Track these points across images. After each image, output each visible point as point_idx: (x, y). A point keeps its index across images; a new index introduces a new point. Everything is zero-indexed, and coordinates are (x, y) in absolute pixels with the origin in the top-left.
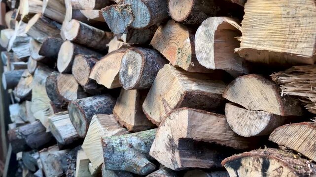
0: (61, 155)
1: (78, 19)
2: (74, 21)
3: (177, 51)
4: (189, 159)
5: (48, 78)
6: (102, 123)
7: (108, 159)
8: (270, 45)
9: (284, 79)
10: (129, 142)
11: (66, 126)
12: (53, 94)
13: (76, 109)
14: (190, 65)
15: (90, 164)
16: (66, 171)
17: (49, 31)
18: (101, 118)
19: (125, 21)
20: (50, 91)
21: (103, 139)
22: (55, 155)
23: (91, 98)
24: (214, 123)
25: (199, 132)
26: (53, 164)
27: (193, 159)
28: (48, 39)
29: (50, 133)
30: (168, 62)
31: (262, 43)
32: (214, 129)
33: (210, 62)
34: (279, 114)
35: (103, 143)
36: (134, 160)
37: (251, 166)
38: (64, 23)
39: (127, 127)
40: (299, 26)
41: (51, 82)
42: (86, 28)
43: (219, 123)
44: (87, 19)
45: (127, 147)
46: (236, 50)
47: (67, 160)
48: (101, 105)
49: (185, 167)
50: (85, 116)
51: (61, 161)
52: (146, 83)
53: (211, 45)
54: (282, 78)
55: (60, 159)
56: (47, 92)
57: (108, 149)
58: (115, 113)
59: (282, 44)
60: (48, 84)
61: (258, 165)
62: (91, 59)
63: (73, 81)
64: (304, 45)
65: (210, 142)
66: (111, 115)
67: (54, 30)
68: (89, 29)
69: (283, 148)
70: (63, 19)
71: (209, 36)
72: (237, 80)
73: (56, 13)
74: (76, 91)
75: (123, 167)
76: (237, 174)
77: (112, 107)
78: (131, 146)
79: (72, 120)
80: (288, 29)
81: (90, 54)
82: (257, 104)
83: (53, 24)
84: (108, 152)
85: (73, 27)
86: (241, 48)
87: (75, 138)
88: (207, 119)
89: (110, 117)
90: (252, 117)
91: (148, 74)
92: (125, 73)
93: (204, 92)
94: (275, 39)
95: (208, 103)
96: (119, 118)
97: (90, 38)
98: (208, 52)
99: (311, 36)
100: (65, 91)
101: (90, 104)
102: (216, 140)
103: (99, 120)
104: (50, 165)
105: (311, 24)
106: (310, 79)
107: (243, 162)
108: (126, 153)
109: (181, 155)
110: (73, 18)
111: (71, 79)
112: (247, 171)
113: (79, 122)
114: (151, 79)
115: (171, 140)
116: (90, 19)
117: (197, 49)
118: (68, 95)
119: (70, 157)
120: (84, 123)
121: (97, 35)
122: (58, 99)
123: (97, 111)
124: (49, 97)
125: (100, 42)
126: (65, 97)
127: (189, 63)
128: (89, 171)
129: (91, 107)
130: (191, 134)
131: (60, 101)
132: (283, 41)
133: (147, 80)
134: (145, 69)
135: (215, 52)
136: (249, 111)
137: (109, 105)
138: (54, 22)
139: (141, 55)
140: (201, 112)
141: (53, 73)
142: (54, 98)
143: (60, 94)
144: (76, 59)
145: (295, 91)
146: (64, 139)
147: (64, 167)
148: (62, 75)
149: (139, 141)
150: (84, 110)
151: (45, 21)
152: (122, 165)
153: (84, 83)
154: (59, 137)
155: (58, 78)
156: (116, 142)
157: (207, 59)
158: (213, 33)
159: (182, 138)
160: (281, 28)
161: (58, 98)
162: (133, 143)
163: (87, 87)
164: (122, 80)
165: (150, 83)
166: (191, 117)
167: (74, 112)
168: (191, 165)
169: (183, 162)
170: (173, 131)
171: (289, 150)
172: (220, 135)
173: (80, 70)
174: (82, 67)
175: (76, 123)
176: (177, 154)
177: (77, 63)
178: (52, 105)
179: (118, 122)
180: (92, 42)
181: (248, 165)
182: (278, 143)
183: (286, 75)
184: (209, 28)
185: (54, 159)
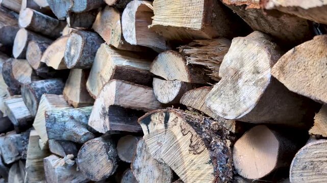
0: (17, 138)
1: (32, 8)
2: (28, 9)
3: (111, 32)
4: (118, 124)
5: (4, 64)
6: (50, 102)
7: (50, 128)
8: (173, 22)
9: (187, 51)
10: (70, 115)
11: (20, 107)
12: (9, 79)
13: (28, 91)
14: (120, 43)
15: (40, 140)
16: (22, 152)
17: (7, 20)
18: (49, 97)
19: (65, 5)
20: (7, 77)
21: (46, 112)
22: (11, 138)
23: (43, 81)
24: (141, 94)
25: (126, 100)
26: (9, 147)
27: (122, 124)
28: (4, 27)
29: (7, 117)
30: (104, 41)
31: (167, 20)
32: (141, 99)
33: (133, 39)
34: (188, 81)
35: (46, 114)
36: (74, 129)
37: (157, 120)
38: (21, 12)
39: (74, 105)
40: (192, 5)
41: (7, 67)
42: (39, 16)
43: (147, 94)
44: (39, 7)
45: (68, 119)
46: (149, 27)
47: (23, 141)
48: (52, 87)
49: (113, 130)
50: (35, 96)
51: (17, 143)
52: (87, 62)
53: (133, 24)
54: (187, 50)
55: (15, 141)
56: (4, 78)
57: (51, 120)
58: (65, 94)
59: (181, 20)
60: (5, 70)
61: (162, 119)
62: (44, 45)
63: (28, 66)
64: (195, 20)
65: (138, 110)
66: (60, 96)
67: (12, 20)
68: (43, 18)
69: (190, 109)
70: (20, 9)
71: (131, 17)
72: (159, 56)
73: (14, 3)
74: (30, 75)
75: (65, 136)
76: (148, 128)
77: (62, 89)
78: (72, 118)
79: (26, 102)
80: (184, 8)
81: (43, 40)
82: (173, 75)
83: (11, 14)
84: (50, 122)
85: (27, 15)
86: (153, 25)
87: (28, 119)
88: (135, 90)
89: (59, 98)
90: (170, 86)
91: (88, 53)
92: (68, 54)
93: (134, 68)
94: (176, 16)
95: (139, 78)
96: (67, 98)
97: (44, 26)
98: (131, 30)
99: (200, 13)
100: (19, 75)
101: (42, 86)
102: (144, 108)
103: (48, 99)
104: (6, 148)
105: (199, 3)
106: (208, 50)
107: (152, 118)
108: (67, 123)
109: (110, 120)
110: (27, 7)
111: (25, 64)
112: (155, 124)
113: (31, 103)
114: (91, 58)
115: (104, 109)
116: (42, 8)
117: (123, 28)
118: (22, 79)
119: (25, 138)
120: (35, 103)
121: (51, 24)
122: (15, 85)
123: (48, 92)
124: (5, 82)
125: (54, 30)
126: (20, 81)
127: (119, 41)
128: (39, 147)
129: (42, 88)
130: (119, 102)
131: (16, 87)
132: (181, 18)
133: (87, 59)
134: (85, 49)
135: (136, 30)
136: (168, 82)
137: (60, 87)
138: (12, 12)
139: (82, 37)
140: (129, 83)
141: (9, 60)
142: (11, 83)
143: (15, 78)
144: (30, 44)
145: (197, 61)
146: (18, 120)
147: (20, 149)
148: (17, 60)
149: (80, 114)
150: (35, 91)
151: (3, 10)
152: (63, 134)
153: (36, 67)
154: (13, 119)
155: (13, 63)
156: (58, 114)
157: (131, 36)
158: (134, 14)
159: (111, 106)
160: (180, 7)
161: (15, 83)
162: (74, 115)
163: (39, 70)
164: (66, 60)
165: (91, 63)
166: (119, 87)
167: (26, 94)
168: (119, 129)
169: (111, 126)
170: (105, 101)
171: (195, 110)
172: (147, 104)
173: (33, 55)
174: (35, 52)
175: (29, 103)
176: (107, 120)
177: (30, 48)
178: (9, 91)
179: (67, 102)
180: (47, 30)
181: (155, 119)
182: (187, 105)
183: (189, 47)
184: (131, 10)
185: (10, 142)
